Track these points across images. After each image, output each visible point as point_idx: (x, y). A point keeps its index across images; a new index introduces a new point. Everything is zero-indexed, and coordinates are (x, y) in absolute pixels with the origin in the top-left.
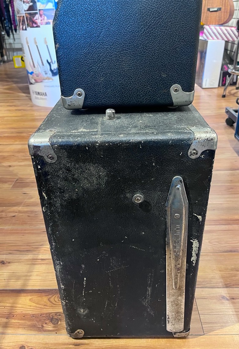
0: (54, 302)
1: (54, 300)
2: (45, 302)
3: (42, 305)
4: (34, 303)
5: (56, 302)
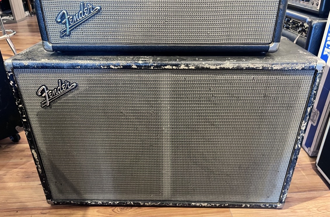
0: (117, 212)
1: (118, 211)
2: (110, 212)
3: (108, 214)
4: (101, 213)
5: (119, 212)
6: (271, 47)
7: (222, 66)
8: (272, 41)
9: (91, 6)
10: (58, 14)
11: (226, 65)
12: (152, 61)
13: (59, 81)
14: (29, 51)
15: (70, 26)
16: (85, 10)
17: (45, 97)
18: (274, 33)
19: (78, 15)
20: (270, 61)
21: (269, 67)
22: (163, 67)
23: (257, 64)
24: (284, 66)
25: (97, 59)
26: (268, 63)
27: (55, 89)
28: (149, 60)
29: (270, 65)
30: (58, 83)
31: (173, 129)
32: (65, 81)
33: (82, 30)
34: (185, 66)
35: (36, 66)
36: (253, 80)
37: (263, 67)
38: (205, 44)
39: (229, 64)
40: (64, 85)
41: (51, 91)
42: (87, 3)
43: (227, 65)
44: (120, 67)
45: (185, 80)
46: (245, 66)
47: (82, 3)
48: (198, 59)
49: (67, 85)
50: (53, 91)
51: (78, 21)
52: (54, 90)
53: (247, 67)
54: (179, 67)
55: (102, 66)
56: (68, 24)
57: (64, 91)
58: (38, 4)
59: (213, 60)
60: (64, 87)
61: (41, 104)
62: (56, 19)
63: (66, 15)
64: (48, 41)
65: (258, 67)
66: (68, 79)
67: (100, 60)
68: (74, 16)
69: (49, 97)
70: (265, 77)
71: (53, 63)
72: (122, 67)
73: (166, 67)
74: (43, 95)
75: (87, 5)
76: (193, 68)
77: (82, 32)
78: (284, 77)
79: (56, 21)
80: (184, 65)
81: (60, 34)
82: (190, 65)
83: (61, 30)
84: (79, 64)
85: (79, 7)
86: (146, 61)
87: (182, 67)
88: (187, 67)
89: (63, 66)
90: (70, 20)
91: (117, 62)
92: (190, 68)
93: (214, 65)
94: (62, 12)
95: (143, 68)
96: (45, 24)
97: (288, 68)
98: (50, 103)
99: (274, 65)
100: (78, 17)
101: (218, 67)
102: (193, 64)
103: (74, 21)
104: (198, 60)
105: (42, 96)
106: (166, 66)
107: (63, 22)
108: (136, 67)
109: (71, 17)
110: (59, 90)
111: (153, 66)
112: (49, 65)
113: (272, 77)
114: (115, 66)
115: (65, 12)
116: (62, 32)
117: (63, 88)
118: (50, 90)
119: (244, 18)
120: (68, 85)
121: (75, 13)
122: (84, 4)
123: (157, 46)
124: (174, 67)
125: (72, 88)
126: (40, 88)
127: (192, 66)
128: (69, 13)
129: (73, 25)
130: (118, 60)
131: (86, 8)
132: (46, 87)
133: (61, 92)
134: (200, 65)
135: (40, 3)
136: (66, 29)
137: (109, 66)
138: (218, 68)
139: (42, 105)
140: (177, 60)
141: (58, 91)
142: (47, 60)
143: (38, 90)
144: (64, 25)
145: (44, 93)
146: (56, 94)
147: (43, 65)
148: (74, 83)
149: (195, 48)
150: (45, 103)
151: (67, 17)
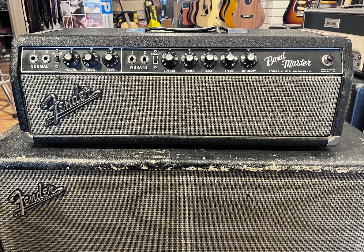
6: (330, 142)
7: (266, 168)
8: (330, 134)
9: (89, 89)
10: (44, 98)
11: (271, 167)
12: (170, 160)
13: (40, 184)
14: (6, 138)
15: (60, 113)
16: (81, 95)
17: (19, 204)
18: (333, 123)
19: (71, 100)
20: (332, 162)
21: (330, 170)
22: (184, 168)
23: (314, 167)
24: (352, 169)
25: (94, 157)
26: (330, 166)
27: (34, 195)
28: (165, 158)
29: (333, 168)
30: (38, 187)
31: (196, 245)
32: (47, 185)
33: (75, 118)
34: (215, 167)
35: (8, 166)
36: (309, 185)
37: (322, 170)
38: (240, 136)
39: (275, 165)
40: (46, 189)
41: (27, 198)
42: (84, 85)
43: (273, 167)
44: (125, 168)
45: (214, 184)
46: (298, 169)
47: (76, 86)
48: (233, 157)
49: (50, 189)
50: (31, 197)
51: (70, 107)
52: (32, 195)
53: (300, 169)
54: (207, 168)
55: (99, 167)
56: (56, 111)
57: (45, 197)
58: (17, 86)
59: (253, 159)
60: (46, 192)
61: (14, 212)
62: (40, 105)
63: (55, 99)
64: (29, 132)
65: (316, 170)
66: (52, 182)
67: (98, 159)
68: (66, 102)
69: (25, 205)
70: (325, 182)
71: (32, 163)
72: (127, 168)
73: (188, 169)
74: (17, 202)
75: (83, 89)
76: (226, 170)
77: (76, 121)
78: (350, 182)
79: (40, 106)
80: (213, 167)
81: (45, 122)
82: (221, 167)
83: (47, 117)
84: (69, 164)
85: (73, 90)
86: (160, 159)
87: (211, 168)
88: (218, 169)
89: (46, 167)
90: (60, 107)
91: (121, 162)
92: (222, 170)
93: (255, 167)
94: (50, 96)
95: (156, 169)
96: (25, 111)
97: (356, 172)
98: (25, 212)
99: (337, 168)
100: (71, 103)
101: (261, 169)
102: (226, 165)
103: (66, 107)
104: (233, 159)
105: (15, 203)
106: (188, 167)
107: (50, 108)
108: (147, 169)
109: (62, 103)
110: (39, 196)
111: (170, 166)
112: (26, 165)
113: (334, 181)
114: (118, 166)
115: (53, 96)
116: (48, 120)
117: (45, 194)
118: (26, 196)
119: (294, 105)
120: (52, 190)
121: (67, 98)
122: (79, 87)
123: (176, 138)
124: (200, 169)
125: (57, 193)
126: (13, 193)
127: (225, 167)
128: (58, 98)
129: (64, 112)
130: (122, 157)
131: (82, 92)
132: (21, 191)
133: (41, 199)
134: (236, 167)
135: (20, 85)
136: (54, 116)
137: (110, 167)
138: (261, 171)
139: (15, 214)
140: (204, 158)
141: (37, 197)
142: (24, 157)
143: (11, 195)
144: (52, 112)
145: (18, 199)
146: (34, 201)
147: (18, 165)
148: (60, 187)
149: (227, 141)
150: (20, 211)
151: (56, 103)
